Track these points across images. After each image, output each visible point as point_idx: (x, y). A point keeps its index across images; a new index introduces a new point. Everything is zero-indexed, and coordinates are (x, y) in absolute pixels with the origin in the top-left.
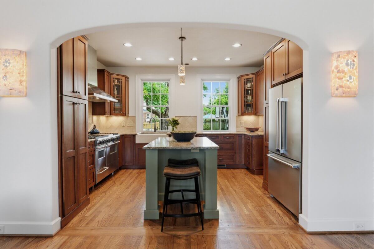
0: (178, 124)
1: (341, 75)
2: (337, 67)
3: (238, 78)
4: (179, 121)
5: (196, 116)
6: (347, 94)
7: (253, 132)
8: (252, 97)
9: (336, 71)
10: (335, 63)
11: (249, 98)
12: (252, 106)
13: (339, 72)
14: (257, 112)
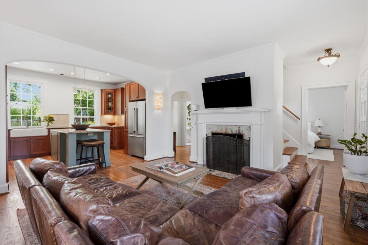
0: (53, 120)
1: (158, 102)
2: (157, 99)
3: (101, 90)
4: (54, 119)
5: (69, 115)
6: (159, 109)
7: (112, 125)
8: (112, 104)
9: (156, 100)
10: (156, 97)
11: (110, 104)
12: (112, 109)
13: (157, 100)
14: (116, 113)
